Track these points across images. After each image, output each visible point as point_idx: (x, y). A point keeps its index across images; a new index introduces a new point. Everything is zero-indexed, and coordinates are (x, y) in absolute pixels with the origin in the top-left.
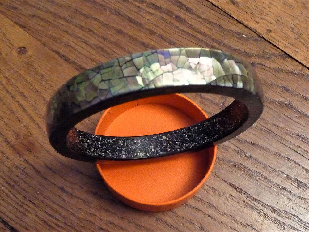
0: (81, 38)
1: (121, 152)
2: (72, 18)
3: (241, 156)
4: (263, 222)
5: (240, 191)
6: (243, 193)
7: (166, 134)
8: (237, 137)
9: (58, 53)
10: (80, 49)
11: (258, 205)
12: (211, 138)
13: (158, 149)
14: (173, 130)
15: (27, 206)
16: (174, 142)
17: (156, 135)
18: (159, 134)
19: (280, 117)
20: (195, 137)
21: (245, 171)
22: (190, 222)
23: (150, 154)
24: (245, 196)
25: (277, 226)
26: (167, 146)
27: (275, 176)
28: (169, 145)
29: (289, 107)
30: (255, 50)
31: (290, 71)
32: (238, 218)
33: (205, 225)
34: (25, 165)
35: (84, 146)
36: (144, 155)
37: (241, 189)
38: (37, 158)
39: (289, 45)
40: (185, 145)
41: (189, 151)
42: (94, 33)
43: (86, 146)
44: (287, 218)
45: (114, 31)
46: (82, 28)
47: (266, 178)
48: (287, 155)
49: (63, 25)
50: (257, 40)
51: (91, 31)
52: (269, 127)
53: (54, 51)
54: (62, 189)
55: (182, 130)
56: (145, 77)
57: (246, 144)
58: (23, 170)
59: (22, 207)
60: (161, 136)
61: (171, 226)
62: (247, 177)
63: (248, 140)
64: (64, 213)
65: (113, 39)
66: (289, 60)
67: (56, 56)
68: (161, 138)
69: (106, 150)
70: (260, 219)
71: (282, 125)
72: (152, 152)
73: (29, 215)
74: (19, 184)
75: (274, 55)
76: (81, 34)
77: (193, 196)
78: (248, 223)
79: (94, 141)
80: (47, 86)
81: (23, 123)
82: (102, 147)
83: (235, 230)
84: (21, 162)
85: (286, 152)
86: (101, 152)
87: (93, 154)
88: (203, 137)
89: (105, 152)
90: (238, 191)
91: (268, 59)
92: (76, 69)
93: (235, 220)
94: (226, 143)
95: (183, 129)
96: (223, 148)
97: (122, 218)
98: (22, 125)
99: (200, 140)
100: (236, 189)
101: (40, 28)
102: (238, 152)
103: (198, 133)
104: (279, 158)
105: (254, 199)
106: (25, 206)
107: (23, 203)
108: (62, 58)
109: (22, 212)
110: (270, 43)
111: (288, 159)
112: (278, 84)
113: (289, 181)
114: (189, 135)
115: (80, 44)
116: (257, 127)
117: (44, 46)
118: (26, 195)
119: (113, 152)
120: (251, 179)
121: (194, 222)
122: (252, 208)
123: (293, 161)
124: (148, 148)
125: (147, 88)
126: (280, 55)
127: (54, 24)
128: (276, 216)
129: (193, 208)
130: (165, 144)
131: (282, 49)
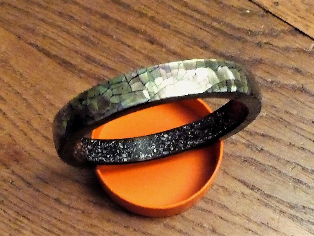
0: (61, 27)
1: (122, 155)
2: (48, 3)
3: (252, 150)
4: (279, 219)
5: (253, 188)
6: (256, 190)
7: (167, 132)
8: (245, 129)
9: (36, 47)
10: (61, 41)
11: (273, 202)
12: (216, 134)
13: (160, 149)
14: (176, 127)
15: (21, 222)
16: (177, 141)
17: (157, 134)
18: (161, 133)
19: (293, 103)
20: (199, 133)
21: (257, 166)
22: (201, 225)
23: (153, 154)
24: (259, 193)
25: (294, 222)
26: (169, 145)
27: (290, 169)
28: (172, 144)
29: (303, 90)
30: (261, 28)
31: (301, 49)
32: (252, 217)
33: (217, 228)
34: (14, 177)
35: (85, 152)
36: (147, 156)
37: (254, 186)
38: (26, 168)
39: (299, 19)
40: (189, 143)
41: (193, 148)
42: (76, 20)
43: (87, 152)
44: (305, 213)
45: (98, 16)
46: (61, 14)
47: (280, 172)
48: (302, 145)
49: (37, 12)
50: (262, 16)
51: (71, 17)
52: (280, 115)
53: (30, 44)
54: (57, 200)
55: (185, 127)
56: (150, 91)
57: (257, 136)
58: (11, 183)
59: (15, 223)
60: (162, 134)
61: (180, 231)
62: (259, 172)
63: (258, 131)
64: (63, 226)
65: (98, 26)
66: (300, 36)
67: (34, 50)
68: (163, 137)
69: (107, 154)
70: (276, 216)
71: (294, 112)
72: (154, 153)
73: (24, 231)
74: (10, 199)
75: (283, 31)
76: (60, 21)
77: (202, 197)
78: (263, 222)
79: (94, 146)
80: (28, 86)
81: (5, 130)
82: (102, 152)
83: (250, 230)
84: (8, 175)
85: (300, 142)
86: (102, 156)
87: (95, 160)
88: (208, 133)
89: (106, 157)
90: (250, 189)
91: (276, 36)
92: (59, 63)
93: (250, 220)
94: (234, 137)
95: (186, 125)
96: (232, 143)
97: (126, 227)
98: (5, 132)
99: (204, 137)
100: (248, 186)
101: (11, 18)
102: (248, 146)
103: (202, 129)
104: (294, 148)
105: (268, 196)
106: (19, 223)
107: (16, 219)
108: (41, 51)
109: (15, 229)
110: (278, 18)
111: (303, 149)
112: (288, 65)
113: (306, 174)
114: (192, 131)
115: (60, 34)
116: (267, 117)
117: (18, 39)
118: (18, 210)
119: (114, 156)
120: (263, 175)
121: (205, 226)
122: (267, 205)
123: (309, 151)
124: (149, 149)
125: (153, 100)
126: (289, 32)
127: (27, 12)
128: (293, 212)
129: (203, 210)
130: (168, 143)
131: (292, 24)
